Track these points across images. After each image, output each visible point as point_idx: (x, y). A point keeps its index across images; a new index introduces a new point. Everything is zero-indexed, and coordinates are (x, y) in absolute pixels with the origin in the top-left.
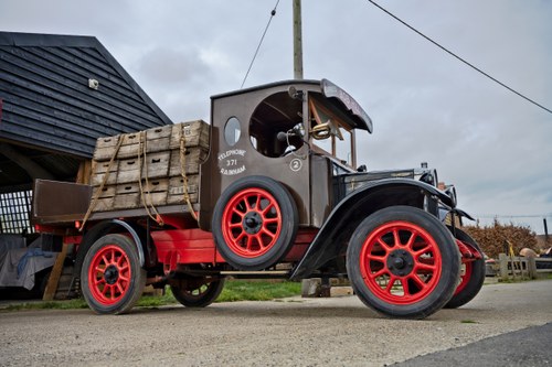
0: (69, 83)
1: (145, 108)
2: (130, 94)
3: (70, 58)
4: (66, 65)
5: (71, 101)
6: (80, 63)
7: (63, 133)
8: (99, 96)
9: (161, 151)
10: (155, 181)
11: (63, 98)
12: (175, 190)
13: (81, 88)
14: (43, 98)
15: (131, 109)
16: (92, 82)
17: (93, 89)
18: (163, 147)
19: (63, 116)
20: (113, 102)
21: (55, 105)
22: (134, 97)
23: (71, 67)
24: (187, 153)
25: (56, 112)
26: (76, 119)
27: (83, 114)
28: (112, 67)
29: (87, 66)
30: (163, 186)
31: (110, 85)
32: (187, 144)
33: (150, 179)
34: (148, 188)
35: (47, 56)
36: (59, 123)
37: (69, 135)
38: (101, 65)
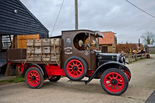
0: (9, 12)
1: (30, 17)
2: (26, 13)
3: (8, 4)
4: (8, 6)
5: (10, 18)
6: (11, 5)
7: (9, 29)
8: (18, 15)
9: (48, 46)
10: (46, 54)
11: (7, 17)
12: (52, 57)
13: (12, 13)
14: (2, 18)
15: (27, 18)
16: (15, 11)
17: (16, 13)
18: (48, 45)
19: (8, 23)
20: (22, 16)
21: (6, 20)
22: (27, 14)
23: (9, 7)
24: (56, 48)
25: (6, 22)
26: (12, 23)
28: (21, 5)
29: (13, 6)
30: (49, 56)
31: (20, 11)
32: (56, 45)
33: (45, 54)
34: (44, 56)
36: (7, 26)
37: (10, 29)
38: (17, 5)
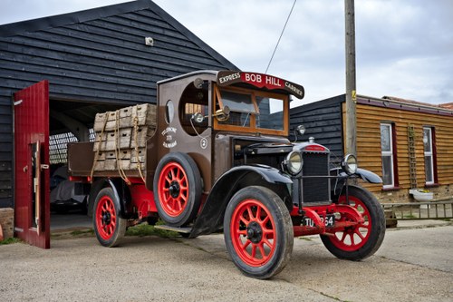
0: (127, 45)
2: (184, 44)
3: (127, 23)
4: (124, 29)
5: (130, 60)
6: (136, 25)
7: (124, 89)
8: (155, 50)
10: (125, 150)
11: (122, 59)
12: (134, 159)
13: (139, 47)
14: (105, 62)
15: (186, 57)
16: (148, 40)
17: (150, 46)
18: (127, 125)
19: (124, 74)
20: (169, 53)
21: (116, 66)
22: (189, 45)
23: (129, 31)
24: (140, 130)
25: (117, 72)
26: (135, 74)
27: (141, 69)
28: (166, 22)
29: (142, 27)
30: (128, 156)
31: (165, 39)
32: (139, 123)
33: (121, 149)
34: (121, 156)
35: (107, 25)
36: (121, 81)
37: (130, 90)
38: (156, 23)
